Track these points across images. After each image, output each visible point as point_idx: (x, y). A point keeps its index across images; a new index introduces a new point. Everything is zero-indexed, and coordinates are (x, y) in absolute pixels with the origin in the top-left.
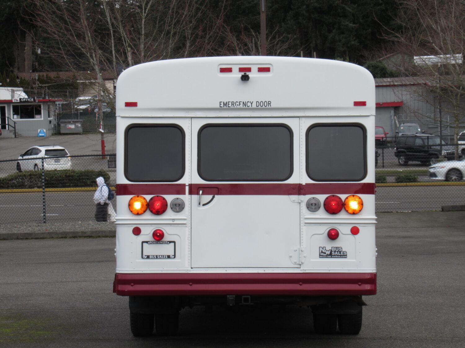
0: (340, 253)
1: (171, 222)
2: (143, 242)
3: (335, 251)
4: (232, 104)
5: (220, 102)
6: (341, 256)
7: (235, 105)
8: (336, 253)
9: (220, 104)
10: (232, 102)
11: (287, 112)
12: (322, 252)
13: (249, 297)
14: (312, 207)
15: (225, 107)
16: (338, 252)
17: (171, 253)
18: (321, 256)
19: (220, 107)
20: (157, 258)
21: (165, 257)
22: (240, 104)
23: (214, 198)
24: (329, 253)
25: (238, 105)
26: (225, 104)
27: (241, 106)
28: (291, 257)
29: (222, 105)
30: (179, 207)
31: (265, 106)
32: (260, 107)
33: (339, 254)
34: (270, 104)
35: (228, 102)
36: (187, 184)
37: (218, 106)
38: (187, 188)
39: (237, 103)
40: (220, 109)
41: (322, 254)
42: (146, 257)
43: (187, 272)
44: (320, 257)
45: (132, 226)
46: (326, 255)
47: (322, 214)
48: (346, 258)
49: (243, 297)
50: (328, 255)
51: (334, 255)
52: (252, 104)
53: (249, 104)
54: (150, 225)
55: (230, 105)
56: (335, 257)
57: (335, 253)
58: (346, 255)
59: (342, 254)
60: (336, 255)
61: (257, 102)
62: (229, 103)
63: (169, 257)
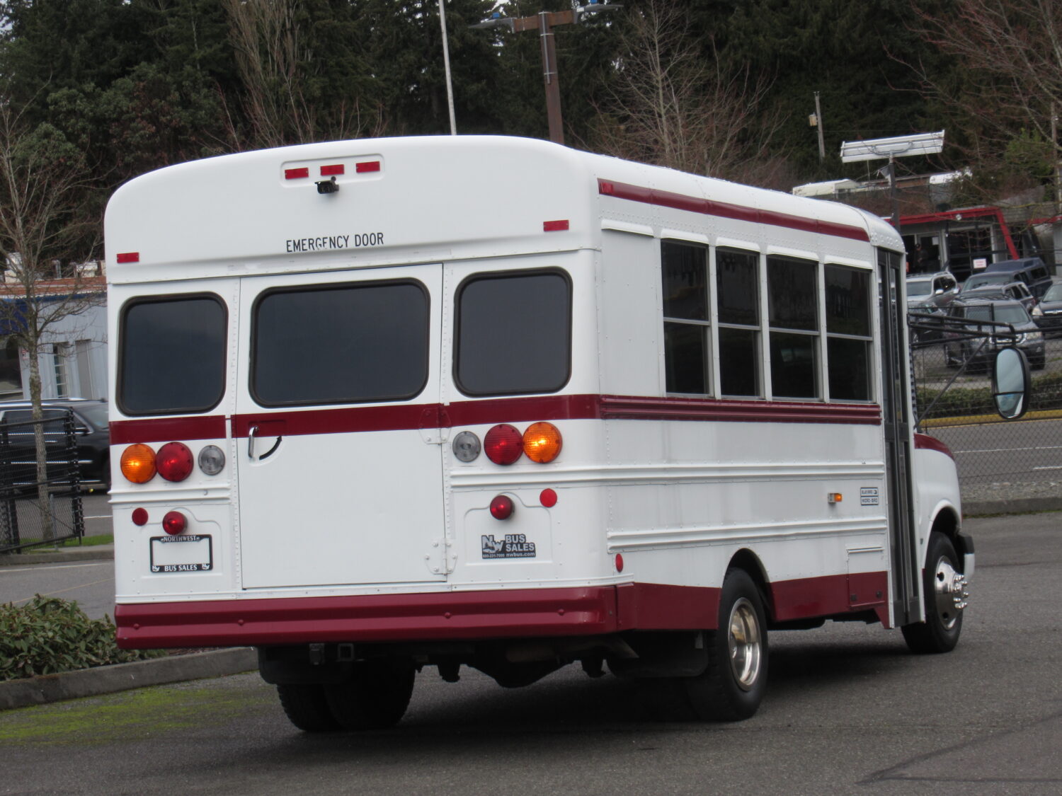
0: (522, 547)
1: (201, 496)
2: (152, 539)
3: (512, 544)
4: (310, 244)
5: (288, 241)
6: (523, 552)
7: (314, 245)
8: (514, 548)
9: (288, 246)
10: (309, 240)
11: (418, 253)
12: (487, 546)
13: (351, 645)
14: (464, 451)
15: (297, 251)
16: (517, 544)
17: (204, 560)
18: (486, 555)
19: (288, 251)
20: (178, 570)
21: (193, 568)
22: (324, 243)
23: (281, 443)
24: (499, 547)
25: (320, 245)
26: (297, 245)
27: (327, 245)
28: (428, 559)
29: (291, 248)
30: (215, 464)
31: (371, 243)
32: (362, 245)
33: (520, 550)
34: (381, 238)
35: (303, 240)
36: (228, 416)
37: (284, 251)
38: (228, 424)
39: (319, 242)
40: (288, 256)
41: (487, 551)
42: (158, 569)
43: (234, 598)
44: (484, 558)
45: (131, 507)
46: (494, 552)
47: (483, 465)
48: (534, 556)
49: (340, 645)
50: (498, 552)
51: (511, 552)
52: (346, 241)
53: (342, 242)
54: (163, 504)
55: (306, 247)
56: (511, 555)
57: (511, 547)
58: (534, 551)
59: (525, 550)
60: (515, 551)
61: (356, 236)
62: (304, 242)
63: (199, 567)
